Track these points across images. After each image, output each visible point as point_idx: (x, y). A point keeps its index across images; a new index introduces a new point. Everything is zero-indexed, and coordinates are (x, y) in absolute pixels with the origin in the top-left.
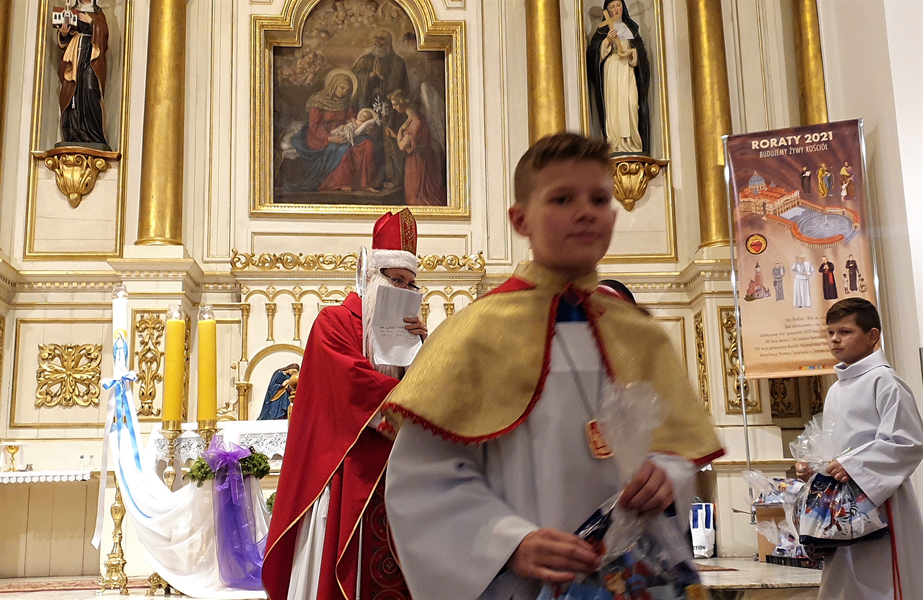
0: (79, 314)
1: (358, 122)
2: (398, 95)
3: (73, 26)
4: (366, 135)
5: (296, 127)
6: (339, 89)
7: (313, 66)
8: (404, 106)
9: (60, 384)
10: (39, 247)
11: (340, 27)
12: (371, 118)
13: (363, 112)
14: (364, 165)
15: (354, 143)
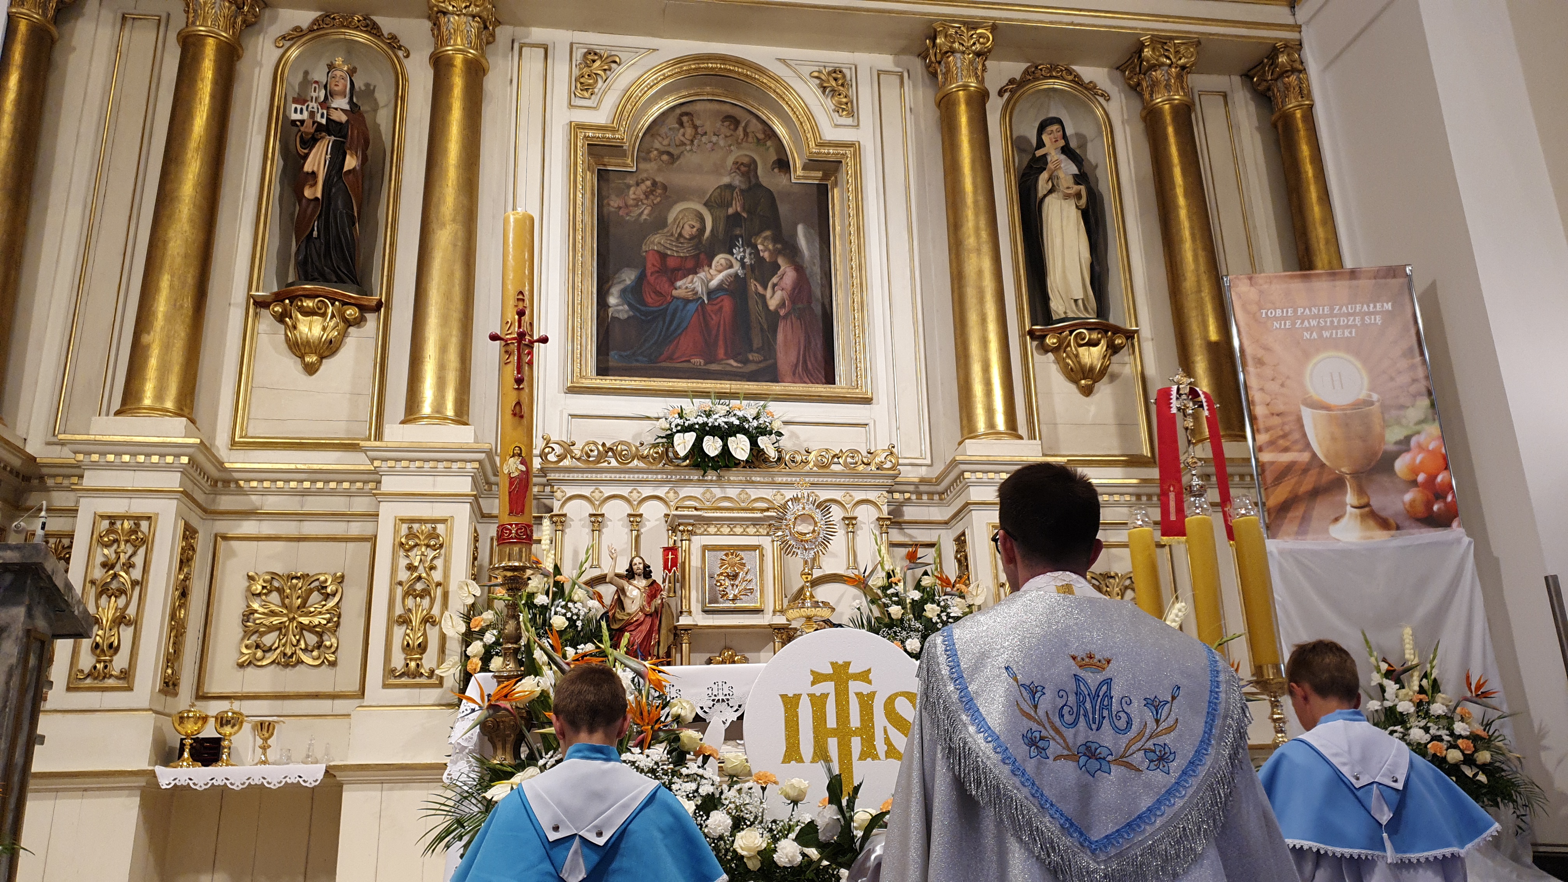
0: (310, 528)
1: (711, 271)
2: (765, 238)
3: (320, 124)
4: (724, 289)
5: (629, 276)
6: (687, 228)
7: (651, 197)
8: (776, 253)
9: (277, 633)
10: (257, 429)
11: (688, 148)
12: (731, 266)
13: (720, 259)
14: (722, 329)
15: (708, 300)
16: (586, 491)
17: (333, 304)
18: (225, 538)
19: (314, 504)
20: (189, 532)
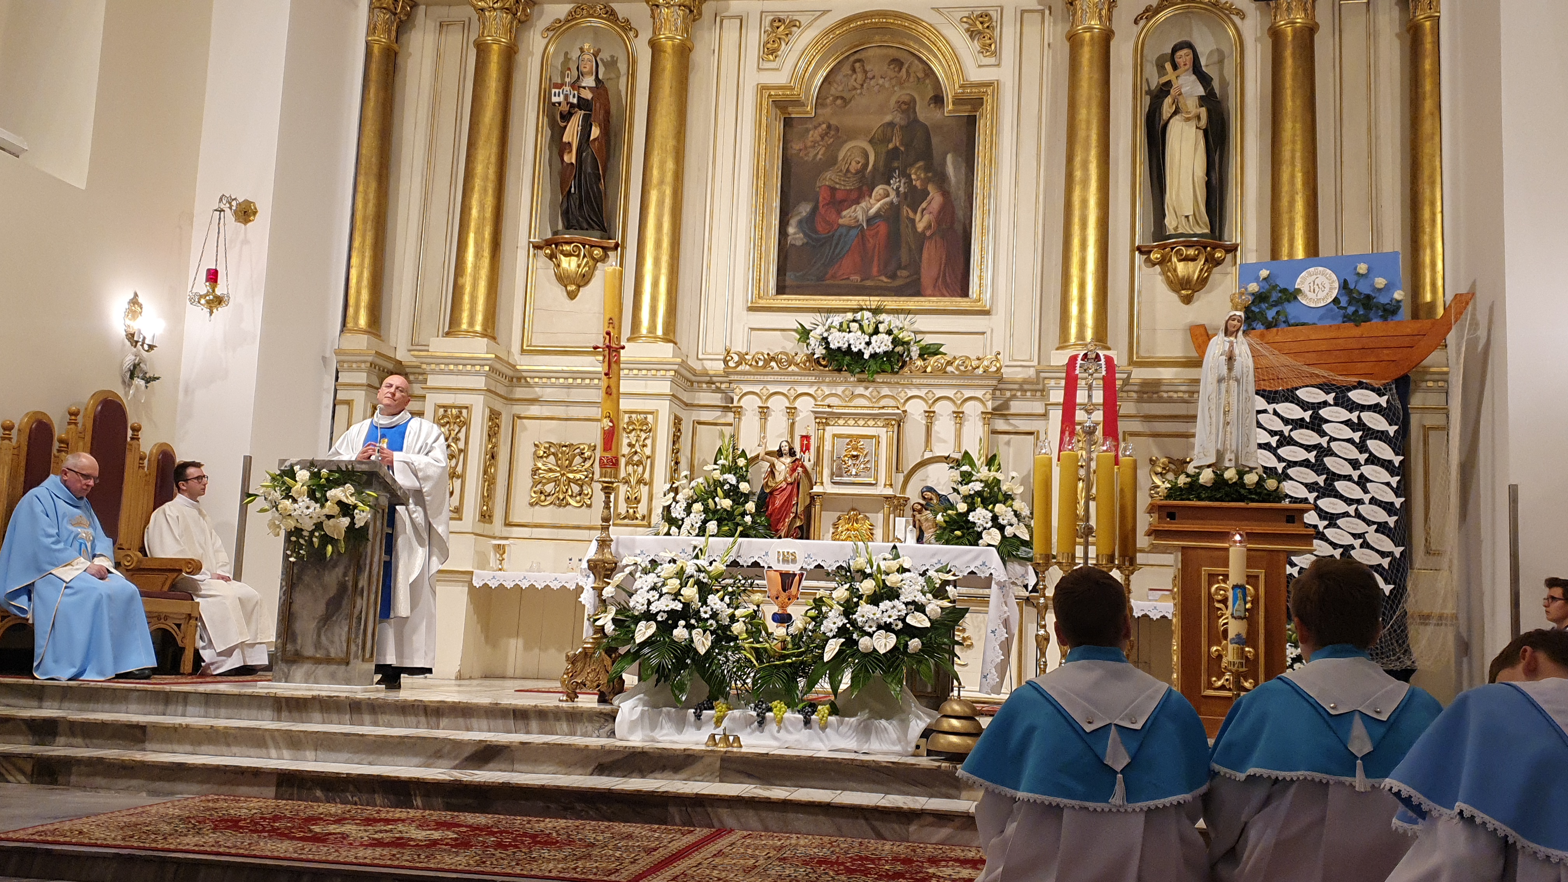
0: (575, 411)
1: (872, 201)
2: (918, 169)
3: (573, 103)
4: (881, 216)
5: (804, 209)
6: (853, 163)
7: (826, 138)
8: (926, 181)
9: (554, 483)
10: (538, 341)
11: (858, 92)
12: (888, 195)
13: (879, 189)
14: (877, 249)
15: (868, 225)
16: (757, 389)
17: (584, 247)
18: (519, 418)
19: (577, 395)
20: (494, 416)
